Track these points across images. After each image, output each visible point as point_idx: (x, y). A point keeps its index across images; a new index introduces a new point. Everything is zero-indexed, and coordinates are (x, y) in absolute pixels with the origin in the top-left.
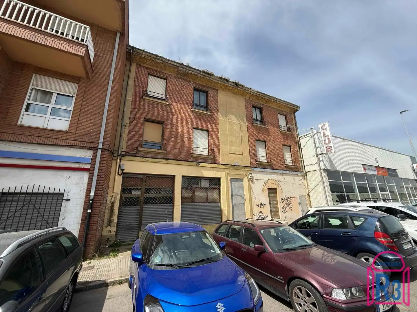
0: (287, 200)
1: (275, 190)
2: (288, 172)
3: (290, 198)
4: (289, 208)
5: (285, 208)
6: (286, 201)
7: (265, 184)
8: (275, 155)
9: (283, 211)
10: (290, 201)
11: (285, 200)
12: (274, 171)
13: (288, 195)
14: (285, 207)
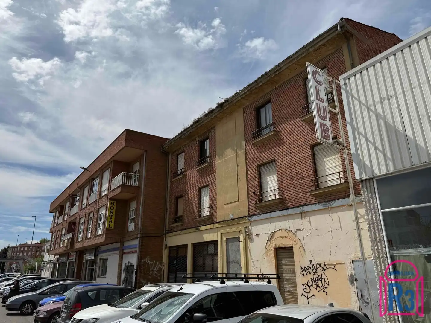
0: (314, 271)
1: (290, 249)
2: (318, 207)
3: (322, 266)
4: (318, 289)
5: (309, 287)
6: (312, 273)
7: (269, 240)
8: (292, 178)
9: (305, 294)
10: (322, 272)
11: (311, 271)
12: (290, 212)
13: (318, 260)
14: (309, 285)
